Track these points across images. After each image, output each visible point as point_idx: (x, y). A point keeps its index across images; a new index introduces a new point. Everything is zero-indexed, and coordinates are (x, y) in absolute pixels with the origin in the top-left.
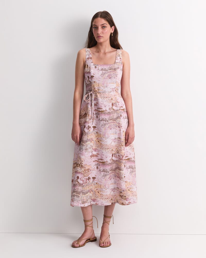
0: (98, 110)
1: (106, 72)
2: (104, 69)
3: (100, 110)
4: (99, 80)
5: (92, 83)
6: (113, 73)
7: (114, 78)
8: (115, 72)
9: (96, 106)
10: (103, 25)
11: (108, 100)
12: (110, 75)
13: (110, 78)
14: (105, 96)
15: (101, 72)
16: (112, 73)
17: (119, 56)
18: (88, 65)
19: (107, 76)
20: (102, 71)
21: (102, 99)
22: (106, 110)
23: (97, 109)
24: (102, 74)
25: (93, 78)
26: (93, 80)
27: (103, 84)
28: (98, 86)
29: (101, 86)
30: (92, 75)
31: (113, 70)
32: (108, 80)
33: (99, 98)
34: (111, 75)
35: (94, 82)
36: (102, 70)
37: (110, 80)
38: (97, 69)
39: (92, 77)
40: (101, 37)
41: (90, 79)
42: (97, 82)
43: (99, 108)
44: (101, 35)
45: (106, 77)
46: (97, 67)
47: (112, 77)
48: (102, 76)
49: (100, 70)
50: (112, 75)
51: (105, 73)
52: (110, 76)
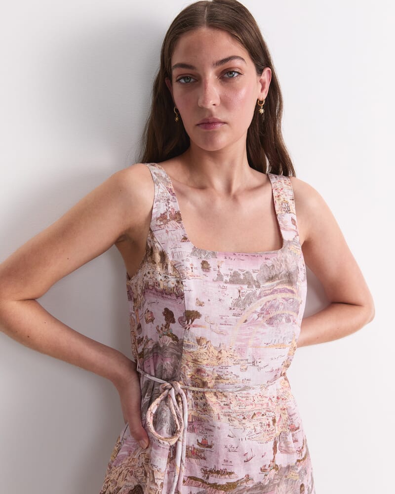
0: (212, 480)
1: (254, 294)
2: (242, 277)
3: (223, 481)
4: (221, 333)
5: (188, 346)
6: (284, 295)
7: (288, 320)
8: (292, 292)
9: (193, 461)
10: (227, 65)
11: (258, 429)
12: (272, 306)
13: (270, 321)
14: (249, 408)
15: (232, 291)
16: (279, 296)
17: (288, 211)
18: (163, 255)
19: (258, 309)
20: (238, 286)
21: (236, 423)
22: (248, 478)
23: (199, 475)
24: (236, 304)
25: (196, 321)
26: (196, 331)
27: (241, 350)
28: (215, 362)
29: (231, 362)
30: (192, 306)
31: (281, 283)
32: (262, 330)
33: (218, 424)
34: (278, 307)
35: (199, 341)
36: (235, 279)
37: (269, 329)
38: (213, 274)
39: (190, 316)
40: (219, 125)
41: (175, 328)
42: (215, 340)
43: (218, 472)
44: (220, 114)
45: (255, 316)
46: (212, 262)
47: (281, 315)
48: (237, 310)
49: (228, 279)
50: (281, 307)
51: (249, 300)
52: (273, 314)
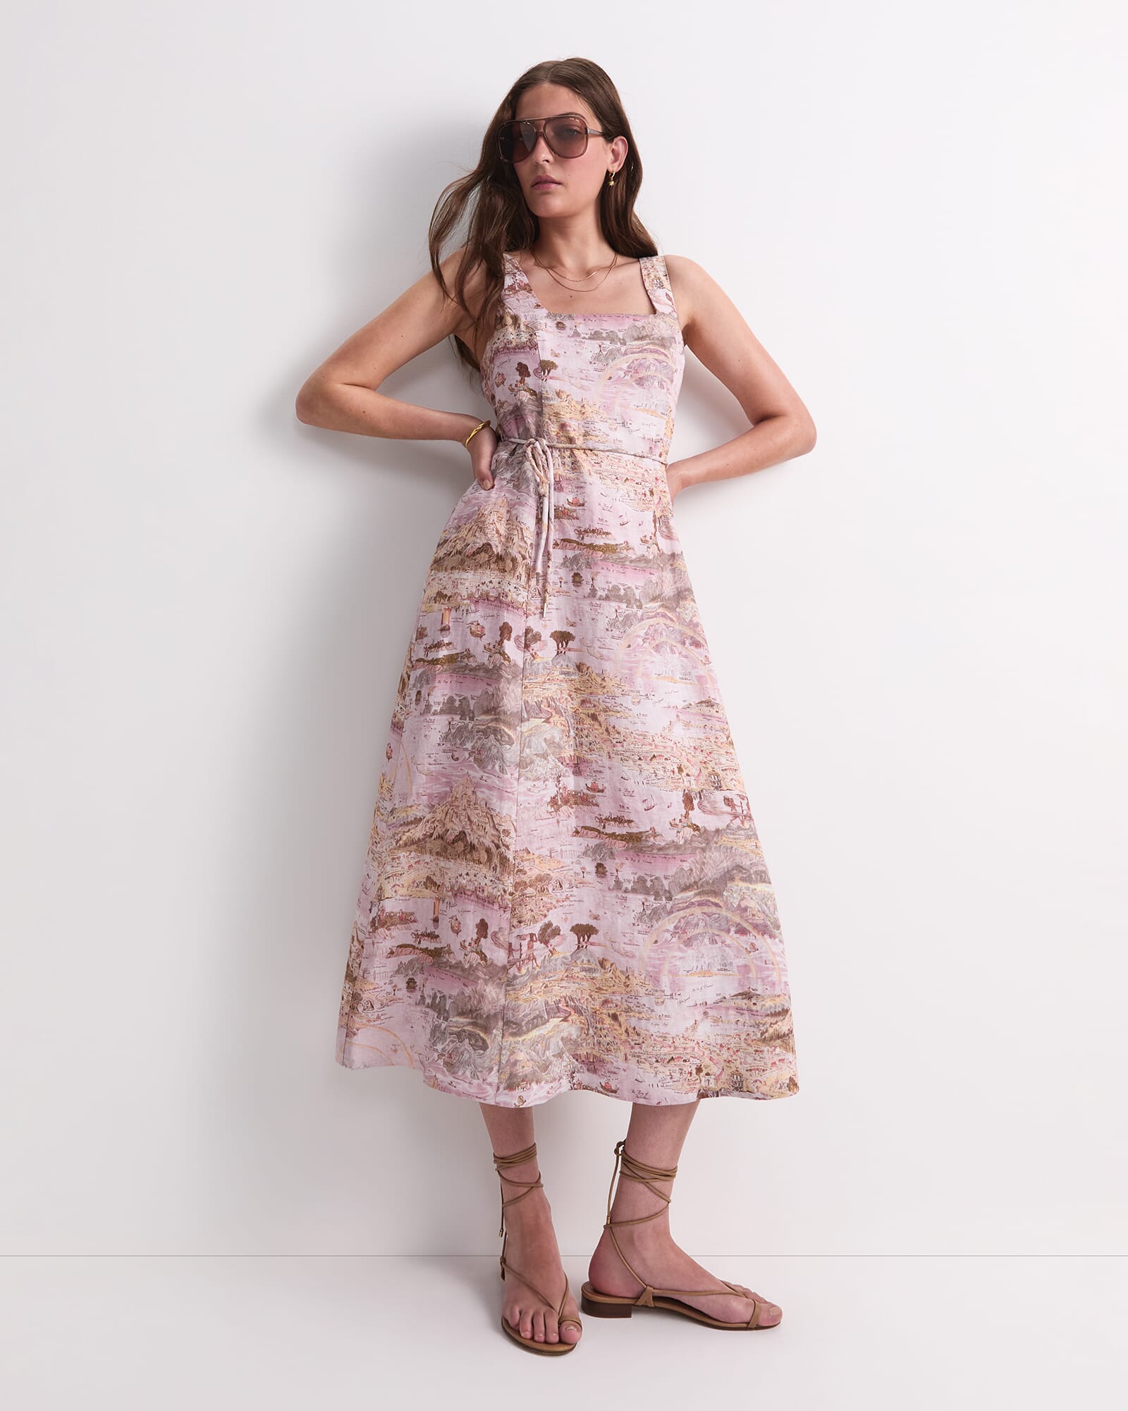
0: (587, 540)
1: (619, 350)
2: (604, 335)
3: (600, 541)
4: (582, 387)
5: (548, 399)
6: (656, 356)
7: (661, 386)
8: (665, 355)
11: (633, 495)
12: (640, 365)
13: (640, 382)
15: (591, 347)
16: (650, 357)
18: (515, 318)
19: (625, 366)
20: (598, 343)
21: (608, 481)
22: (627, 546)
23: (573, 536)
24: (597, 358)
25: (553, 372)
26: (554, 383)
27: (607, 408)
28: (579, 416)
29: (597, 418)
30: (546, 356)
31: (654, 344)
32: (630, 390)
33: (588, 479)
34: (648, 368)
35: (558, 394)
36: (595, 336)
37: (639, 390)
38: (569, 332)
39: (546, 367)
40: (553, 187)
41: (531, 381)
42: (576, 395)
43: (593, 531)
45: (621, 374)
46: (567, 323)
47: (652, 377)
48: (599, 365)
49: (587, 336)
50: (653, 368)
51: (612, 355)
52: (643, 374)
